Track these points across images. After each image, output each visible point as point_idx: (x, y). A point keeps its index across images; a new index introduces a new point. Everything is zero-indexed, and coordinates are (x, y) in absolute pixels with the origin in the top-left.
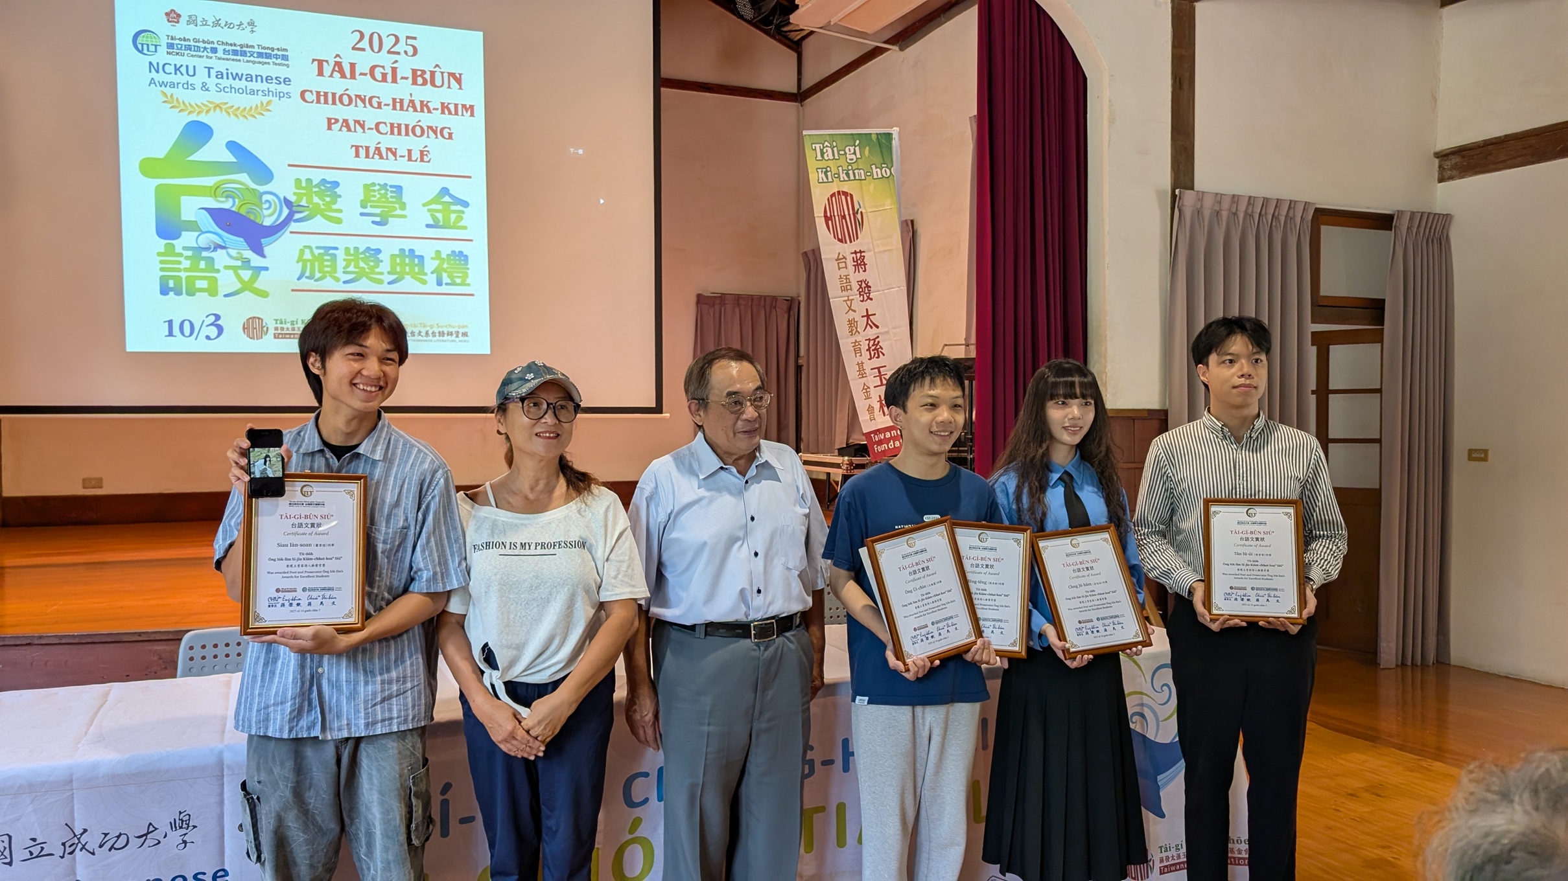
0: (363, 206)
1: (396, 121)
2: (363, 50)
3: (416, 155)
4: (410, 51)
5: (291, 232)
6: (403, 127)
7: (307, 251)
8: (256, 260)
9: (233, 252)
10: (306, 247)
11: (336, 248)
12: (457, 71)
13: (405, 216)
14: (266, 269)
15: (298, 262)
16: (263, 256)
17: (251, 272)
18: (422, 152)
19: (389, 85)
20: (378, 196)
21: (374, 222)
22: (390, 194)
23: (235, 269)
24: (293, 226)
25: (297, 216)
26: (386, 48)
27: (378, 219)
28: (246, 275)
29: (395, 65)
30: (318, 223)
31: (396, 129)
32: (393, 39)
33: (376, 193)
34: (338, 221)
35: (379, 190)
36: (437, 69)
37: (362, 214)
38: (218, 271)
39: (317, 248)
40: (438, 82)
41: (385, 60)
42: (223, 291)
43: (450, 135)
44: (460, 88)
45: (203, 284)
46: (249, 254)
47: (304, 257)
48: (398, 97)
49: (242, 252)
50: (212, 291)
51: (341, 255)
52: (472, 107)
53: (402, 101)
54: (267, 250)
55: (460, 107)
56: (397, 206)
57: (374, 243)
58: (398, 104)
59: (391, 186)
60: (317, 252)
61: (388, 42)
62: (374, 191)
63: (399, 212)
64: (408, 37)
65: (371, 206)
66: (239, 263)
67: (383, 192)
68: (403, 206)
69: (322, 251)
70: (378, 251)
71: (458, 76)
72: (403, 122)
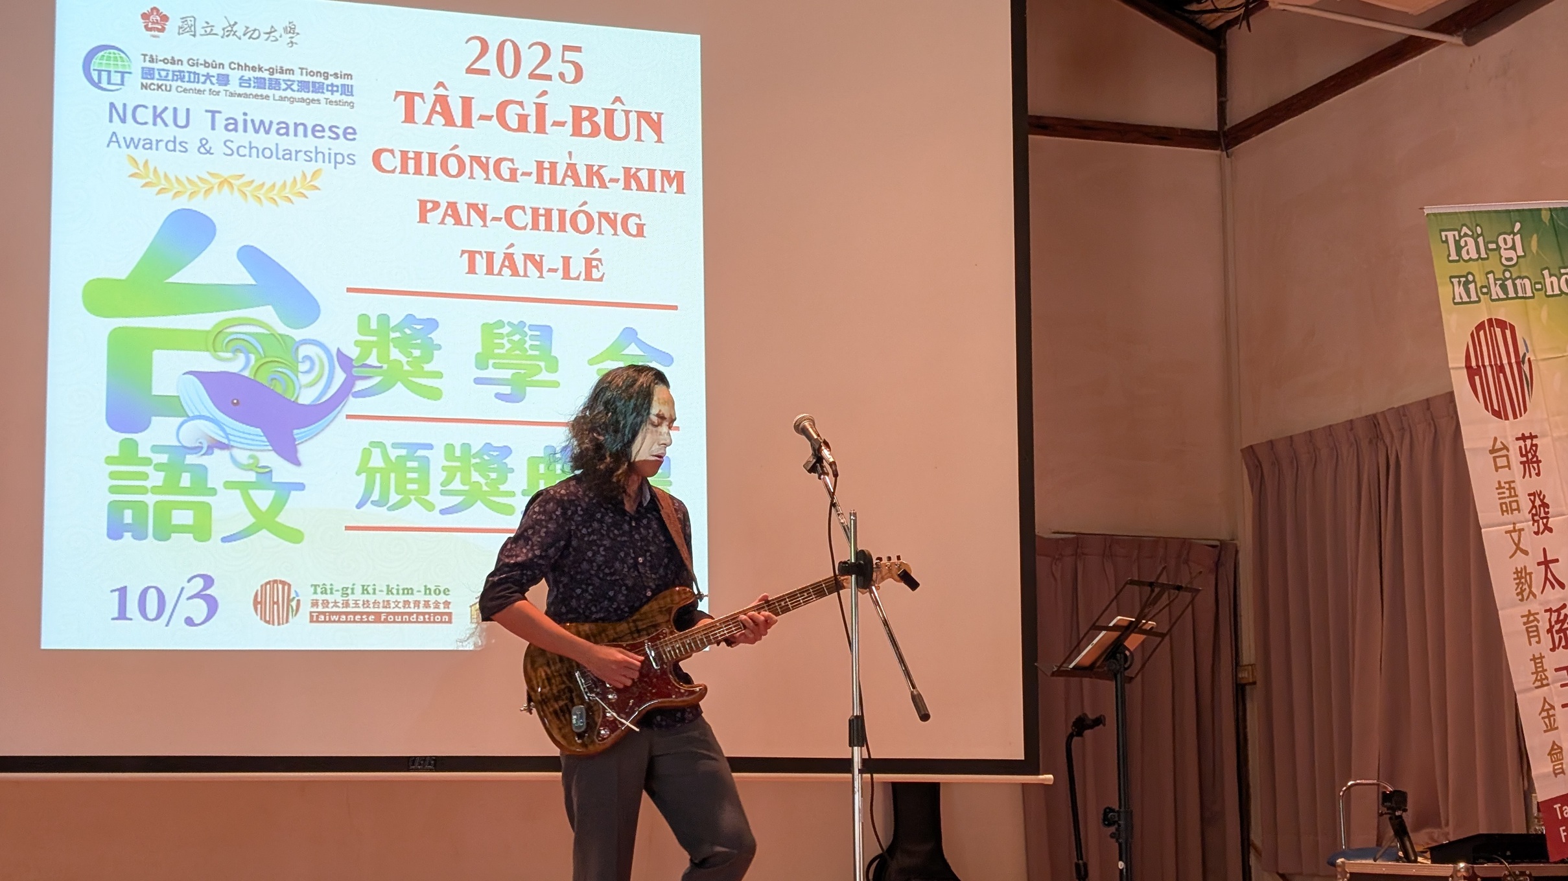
0: (481, 364)
1: (542, 205)
2: (486, 72)
3: (577, 267)
4: (570, 73)
5: (348, 417)
6: (555, 216)
7: (376, 452)
8: (283, 471)
9: (242, 456)
10: (372, 444)
11: (430, 447)
12: (653, 110)
13: (556, 384)
14: (301, 487)
15: (358, 474)
16: (297, 463)
17: (272, 493)
18: (588, 261)
19: (531, 137)
20: (508, 346)
21: (498, 396)
22: (529, 343)
23: (244, 487)
24: (353, 405)
25: (360, 385)
26: (527, 67)
27: (506, 390)
28: (264, 498)
29: (541, 100)
30: (398, 399)
31: (541, 218)
32: (539, 51)
33: (505, 341)
34: (434, 394)
35: (508, 335)
36: (618, 105)
37: (478, 381)
38: (213, 492)
39: (396, 445)
40: (619, 131)
41: (525, 90)
42: (220, 529)
43: (640, 228)
44: (659, 141)
45: (182, 517)
46: (270, 459)
47: (371, 465)
48: (547, 159)
49: (258, 454)
50: (201, 532)
51: (437, 458)
52: (680, 175)
53: (553, 165)
54: (303, 451)
55: (658, 175)
56: (542, 364)
57: (498, 436)
58: (545, 172)
59: (532, 327)
60: (393, 453)
61: (530, 59)
62: (501, 336)
63: (544, 376)
64: (566, 48)
65: (495, 366)
66: (251, 477)
67: (516, 338)
68: (553, 365)
69: (403, 452)
70: (506, 451)
71: (655, 117)
72: (555, 206)
